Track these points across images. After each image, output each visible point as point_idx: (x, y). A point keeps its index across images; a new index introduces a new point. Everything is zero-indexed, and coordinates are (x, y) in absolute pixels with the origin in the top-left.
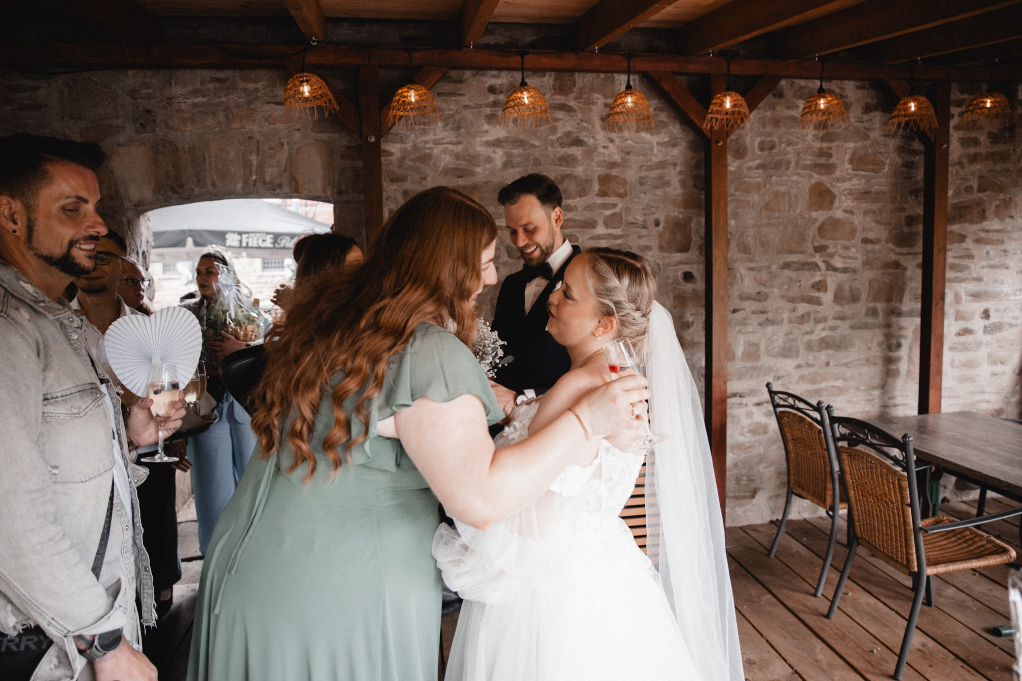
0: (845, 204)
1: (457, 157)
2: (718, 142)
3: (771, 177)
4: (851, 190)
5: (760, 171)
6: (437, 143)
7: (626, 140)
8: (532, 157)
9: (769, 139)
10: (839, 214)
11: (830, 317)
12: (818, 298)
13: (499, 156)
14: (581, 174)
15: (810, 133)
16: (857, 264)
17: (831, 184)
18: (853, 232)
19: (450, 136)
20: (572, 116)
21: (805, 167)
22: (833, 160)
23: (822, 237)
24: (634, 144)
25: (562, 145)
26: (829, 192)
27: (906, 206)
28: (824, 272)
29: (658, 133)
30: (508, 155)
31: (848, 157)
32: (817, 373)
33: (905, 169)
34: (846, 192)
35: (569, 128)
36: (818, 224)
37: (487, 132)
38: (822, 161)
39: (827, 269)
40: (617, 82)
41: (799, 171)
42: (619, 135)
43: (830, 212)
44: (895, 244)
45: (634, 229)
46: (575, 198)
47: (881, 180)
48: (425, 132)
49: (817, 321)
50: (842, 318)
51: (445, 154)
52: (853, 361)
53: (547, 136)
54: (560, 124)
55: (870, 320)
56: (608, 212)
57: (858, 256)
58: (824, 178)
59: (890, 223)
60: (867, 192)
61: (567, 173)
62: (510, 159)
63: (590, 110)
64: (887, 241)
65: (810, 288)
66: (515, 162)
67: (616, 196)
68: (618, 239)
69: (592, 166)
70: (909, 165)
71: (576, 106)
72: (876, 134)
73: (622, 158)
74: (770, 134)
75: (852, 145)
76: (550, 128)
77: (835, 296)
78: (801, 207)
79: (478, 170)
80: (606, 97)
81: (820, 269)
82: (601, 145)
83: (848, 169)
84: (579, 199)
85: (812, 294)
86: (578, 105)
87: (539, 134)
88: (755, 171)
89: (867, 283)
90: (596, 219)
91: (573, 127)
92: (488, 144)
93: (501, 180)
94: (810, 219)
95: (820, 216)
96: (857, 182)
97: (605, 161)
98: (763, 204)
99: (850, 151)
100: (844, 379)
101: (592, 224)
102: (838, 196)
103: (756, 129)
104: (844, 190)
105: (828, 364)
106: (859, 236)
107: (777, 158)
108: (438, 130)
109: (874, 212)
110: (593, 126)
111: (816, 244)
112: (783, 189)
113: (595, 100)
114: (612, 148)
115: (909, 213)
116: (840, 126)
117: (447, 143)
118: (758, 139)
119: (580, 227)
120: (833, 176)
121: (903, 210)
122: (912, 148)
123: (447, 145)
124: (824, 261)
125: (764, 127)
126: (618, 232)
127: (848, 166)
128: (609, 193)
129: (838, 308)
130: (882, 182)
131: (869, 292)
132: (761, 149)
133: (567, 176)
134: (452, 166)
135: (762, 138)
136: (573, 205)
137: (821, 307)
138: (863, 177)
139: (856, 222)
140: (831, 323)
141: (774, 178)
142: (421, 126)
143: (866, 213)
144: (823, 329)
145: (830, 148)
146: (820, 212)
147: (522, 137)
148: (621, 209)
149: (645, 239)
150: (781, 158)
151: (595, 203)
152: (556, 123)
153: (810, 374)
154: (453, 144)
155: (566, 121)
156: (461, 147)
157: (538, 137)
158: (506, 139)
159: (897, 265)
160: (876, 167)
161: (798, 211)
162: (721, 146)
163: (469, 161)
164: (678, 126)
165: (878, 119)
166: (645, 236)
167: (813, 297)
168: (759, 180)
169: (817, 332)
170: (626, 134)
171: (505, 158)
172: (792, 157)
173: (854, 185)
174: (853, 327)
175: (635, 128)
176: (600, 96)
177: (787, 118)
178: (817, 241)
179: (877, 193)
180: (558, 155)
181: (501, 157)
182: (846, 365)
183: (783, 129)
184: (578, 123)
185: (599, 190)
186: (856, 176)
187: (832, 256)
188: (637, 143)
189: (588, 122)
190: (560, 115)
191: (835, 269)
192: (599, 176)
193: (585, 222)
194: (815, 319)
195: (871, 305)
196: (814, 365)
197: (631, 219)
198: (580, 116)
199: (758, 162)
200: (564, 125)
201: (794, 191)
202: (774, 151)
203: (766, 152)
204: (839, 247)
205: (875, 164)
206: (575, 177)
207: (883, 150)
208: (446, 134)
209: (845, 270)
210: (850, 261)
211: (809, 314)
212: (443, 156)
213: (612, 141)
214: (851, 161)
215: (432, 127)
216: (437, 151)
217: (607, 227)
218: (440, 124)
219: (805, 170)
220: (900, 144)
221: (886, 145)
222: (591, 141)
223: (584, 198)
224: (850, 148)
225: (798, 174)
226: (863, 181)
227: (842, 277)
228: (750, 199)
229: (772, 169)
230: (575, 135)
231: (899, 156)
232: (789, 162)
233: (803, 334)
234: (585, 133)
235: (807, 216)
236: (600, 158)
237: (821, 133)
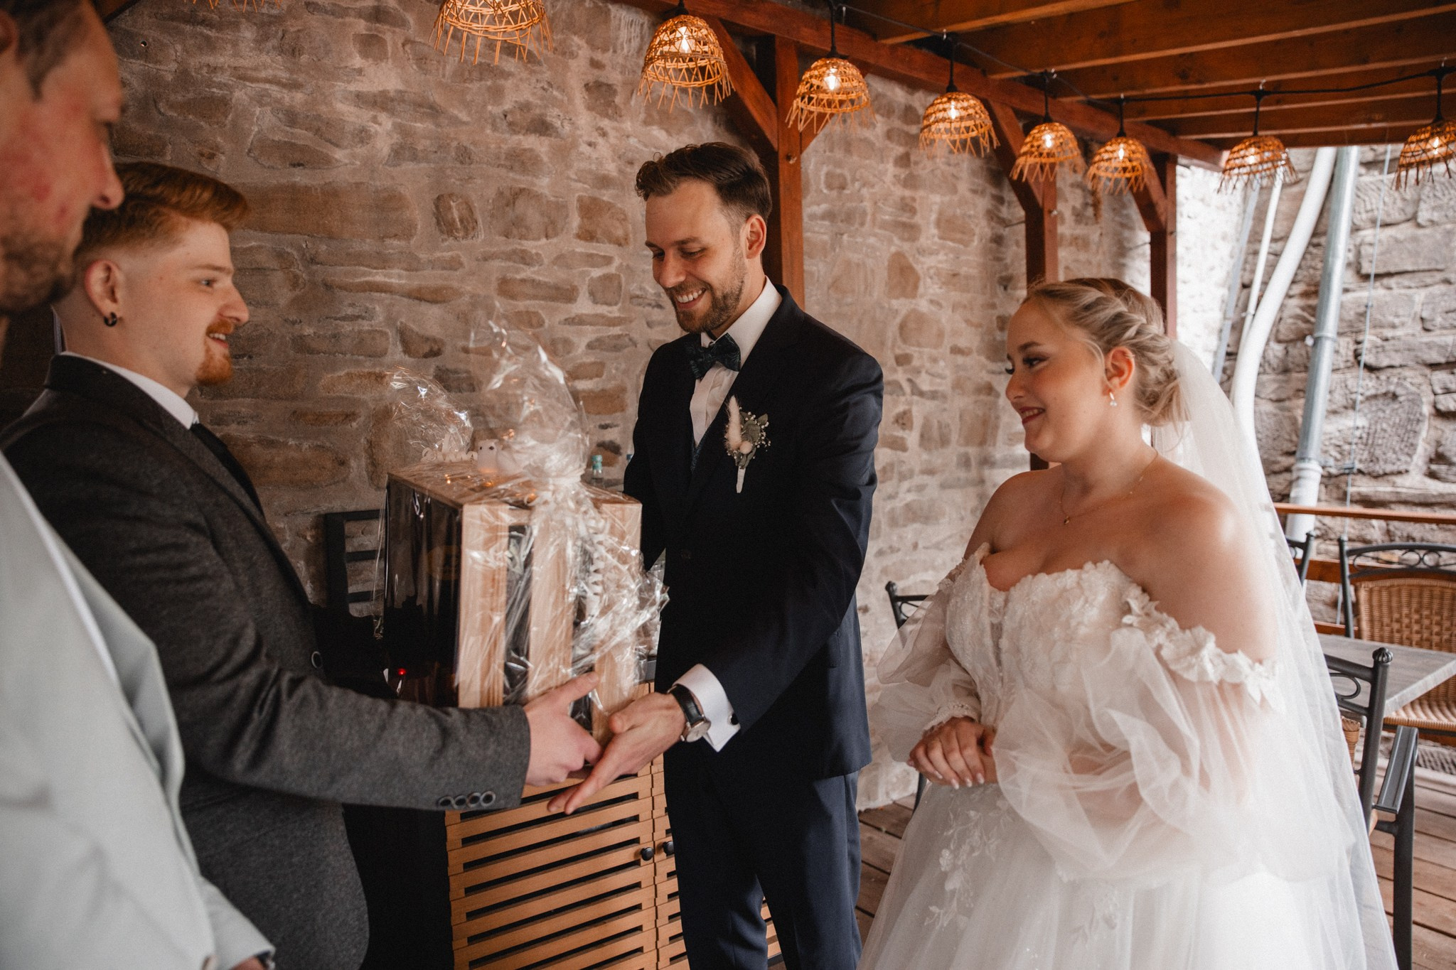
0: (931, 291)
1: (292, 118)
2: (788, 158)
3: (842, 234)
4: (938, 269)
5: (827, 223)
6: (243, 77)
7: (628, 137)
8: (454, 144)
9: (838, 171)
10: (923, 305)
11: (917, 469)
12: (902, 439)
13: (384, 129)
14: (546, 192)
15: (891, 169)
16: (944, 386)
17: (914, 256)
18: (941, 335)
19: (272, 64)
20: (532, 72)
21: (884, 226)
22: (917, 219)
23: (905, 341)
24: (640, 147)
25: (513, 127)
26: (911, 268)
27: (996, 301)
28: (908, 397)
29: (680, 131)
30: (403, 130)
31: (934, 217)
32: (902, 562)
33: (994, 245)
34: (932, 271)
35: (526, 95)
36: (898, 320)
37: (360, 71)
38: (904, 218)
39: (913, 393)
40: (614, 23)
41: (877, 231)
42: (615, 124)
43: (914, 301)
44: (988, 358)
45: (640, 308)
46: (539, 239)
47: (971, 258)
48: (210, 46)
49: (903, 477)
50: (930, 472)
51: (261, 105)
52: (945, 539)
53: (484, 106)
54: (509, 83)
55: (962, 474)
56: (596, 273)
57: (947, 372)
58: (906, 246)
59: (979, 326)
60: (954, 275)
61: (522, 186)
62: (410, 140)
63: (566, 67)
64: (979, 354)
65: (893, 423)
66: (420, 147)
67: (610, 242)
68: (614, 325)
69: (568, 178)
70: (998, 240)
71: (541, 54)
72: (963, 187)
73: (621, 171)
74: (839, 164)
75: (936, 198)
76: (489, 89)
77: (922, 436)
78: (879, 290)
79: (339, 154)
80: (592, 45)
81: (904, 394)
82: (585, 138)
83: (934, 236)
84: (544, 241)
85: (896, 434)
86: (545, 52)
87: (469, 98)
88: (819, 222)
89: (958, 416)
90: (576, 283)
91: (534, 94)
92: (361, 99)
93: (388, 183)
94: (890, 309)
95: (901, 305)
96: (945, 258)
97: (590, 172)
98: (830, 280)
99: (936, 208)
100: (934, 568)
101: (566, 294)
102: (922, 275)
103: (821, 150)
104: (928, 269)
105: (915, 546)
106: (948, 343)
107: (849, 205)
108: (244, 47)
109: (965, 307)
110: (571, 100)
111: (898, 352)
112: (855, 257)
113: (575, 49)
114: (604, 149)
115: (999, 311)
116: (924, 168)
117: (267, 81)
118: (825, 169)
119: (544, 298)
120: (917, 244)
121: (993, 306)
122: (1001, 215)
123: (267, 86)
124: (910, 380)
125: (831, 150)
126: (614, 311)
127: (934, 231)
128: (599, 236)
129: (925, 456)
130: (971, 259)
131: (960, 430)
132: (830, 187)
133: (522, 190)
134: (277, 137)
135: (831, 167)
136: (534, 251)
137: (906, 454)
138: (952, 250)
139: (944, 320)
140: (919, 479)
141: (845, 237)
142: (199, 29)
143: (955, 307)
144: (909, 491)
145: (914, 199)
146: (902, 300)
147: (436, 97)
148: (620, 267)
149: (659, 329)
150: (854, 204)
151: (573, 253)
152: (502, 82)
153: (894, 564)
154: (284, 86)
155: (521, 80)
156: (299, 97)
157: (467, 105)
158: (401, 97)
159: (989, 389)
160: (966, 237)
161: (875, 294)
162: (792, 165)
163: (317, 131)
164: (709, 125)
165: (965, 165)
166: (660, 323)
167: (897, 437)
168: (826, 237)
169: (901, 495)
170: (628, 125)
171: (396, 138)
172: (867, 205)
173: (940, 262)
174: (943, 486)
175: (642, 116)
176: (582, 43)
177: (861, 140)
178: (899, 348)
179: (967, 277)
180: (504, 147)
181: (389, 134)
182: (938, 546)
183: (855, 158)
184: (543, 88)
185: (580, 227)
186: (943, 247)
187: (918, 371)
188: (646, 146)
189: (562, 89)
190: (511, 65)
191: (921, 394)
192: (580, 199)
193: (557, 288)
194: (900, 473)
195: (962, 450)
196: (899, 550)
197: (634, 288)
198: (547, 75)
199: (824, 207)
200: (517, 88)
201: (870, 262)
202: (847, 192)
203: (835, 193)
204: (925, 357)
205: (963, 233)
206: (538, 197)
207: (972, 212)
208: (265, 58)
209: (934, 395)
210: (938, 380)
211: (892, 465)
212: (258, 110)
213: (604, 134)
214: (938, 224)
215: (229, 35)
216: (240, 95)
217: (595, 302)
218: (248, 33)
219: (886, 229)
220: (990, 207)
221: (975, 205)
222: (567, 128)
223: (554, 240)
224: (936, 203)
225: (875, 235)
226: (951, 256)
227: (930, 405)
228: (815, 268)
229: (842, 221)
230: (538, 111)
231: (989, 224)
232: (864, 213)
233: (884, 500)
234: (556, 111)
235: (886, 306)
236: (584, 165)
237: (903, 173)
